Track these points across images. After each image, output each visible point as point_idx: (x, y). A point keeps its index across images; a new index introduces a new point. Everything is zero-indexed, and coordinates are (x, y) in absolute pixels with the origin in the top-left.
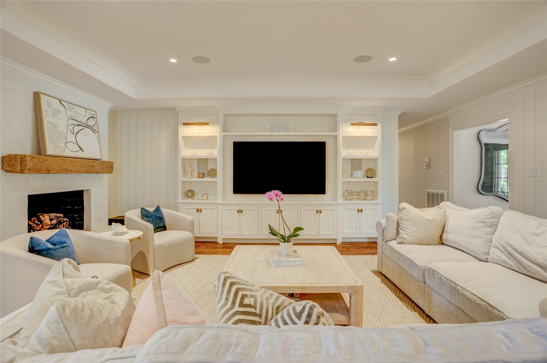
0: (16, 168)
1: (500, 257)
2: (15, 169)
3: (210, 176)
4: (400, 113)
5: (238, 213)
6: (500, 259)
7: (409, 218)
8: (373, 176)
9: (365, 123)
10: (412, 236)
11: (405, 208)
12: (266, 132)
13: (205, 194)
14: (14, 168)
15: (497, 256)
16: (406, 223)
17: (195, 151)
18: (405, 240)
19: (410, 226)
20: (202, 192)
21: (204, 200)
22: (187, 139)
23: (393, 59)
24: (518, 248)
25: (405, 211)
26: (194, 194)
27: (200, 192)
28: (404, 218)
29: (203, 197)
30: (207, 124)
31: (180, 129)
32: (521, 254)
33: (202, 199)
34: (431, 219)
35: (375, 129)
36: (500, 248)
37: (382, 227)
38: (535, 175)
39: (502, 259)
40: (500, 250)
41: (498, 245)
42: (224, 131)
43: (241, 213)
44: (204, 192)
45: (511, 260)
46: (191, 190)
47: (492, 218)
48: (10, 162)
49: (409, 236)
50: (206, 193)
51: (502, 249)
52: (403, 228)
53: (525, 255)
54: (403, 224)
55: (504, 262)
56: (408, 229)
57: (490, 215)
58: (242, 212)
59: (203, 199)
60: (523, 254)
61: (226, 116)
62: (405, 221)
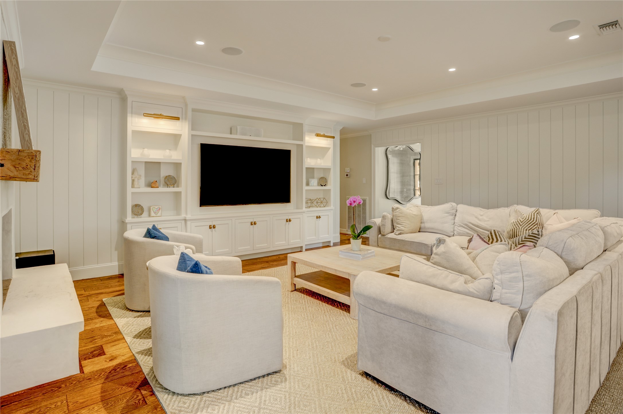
0: (31, 172)
1: (464, 231)
2: (29, 174)
3: (169, 185)
4: (341, 128)
5: (210, 229)
6: (464, 232)
7: (403, 215)
8: (326, 185)
9: (326, 135)
10: (407, 228)
11: (399, 208)
12: (237, 135)
13: (160, 209)
14: (28, 172)
15: (463, 231)
16: (401, 219)
17: (146, 151)
18: (403, 231)
19: (405, 221)
20: (155, 207)
21: (159, 216)
22: (140, 134)
23: (375, 90)
24: (476, 223)
25: (399, 210)
26: (143, 210)
27: (153, 206)
28: (399, 216)
29: (157, 213)
30: (178, 119)
31: (129, 119)
32: (478, 226)
33: (154, 215)
34: (417, 214)
35: (329, 141)
36: (464, 226)
37: (377, 225)
38: (439, 183)
39: (466, 232)
40: (464, 227)
41: (462, 225)
42: (193, 129)
43: (213, 229)
44: (158, 207)
45: (472, 231)
46: (138, 204)
47: (453, 210)
48: (18, 162)
49: (405, 228)
50: (161, 207)
51: (465, 226)
52: (399, 223)
53: (480, 227)
54: (398, 220)
55: (468, 233)
56: (404, 223)
57: (451, 208)
58: (214, 227)
59: (157, 216)
60: (479, 226)
61: (194, 110)
62: (401, 218)
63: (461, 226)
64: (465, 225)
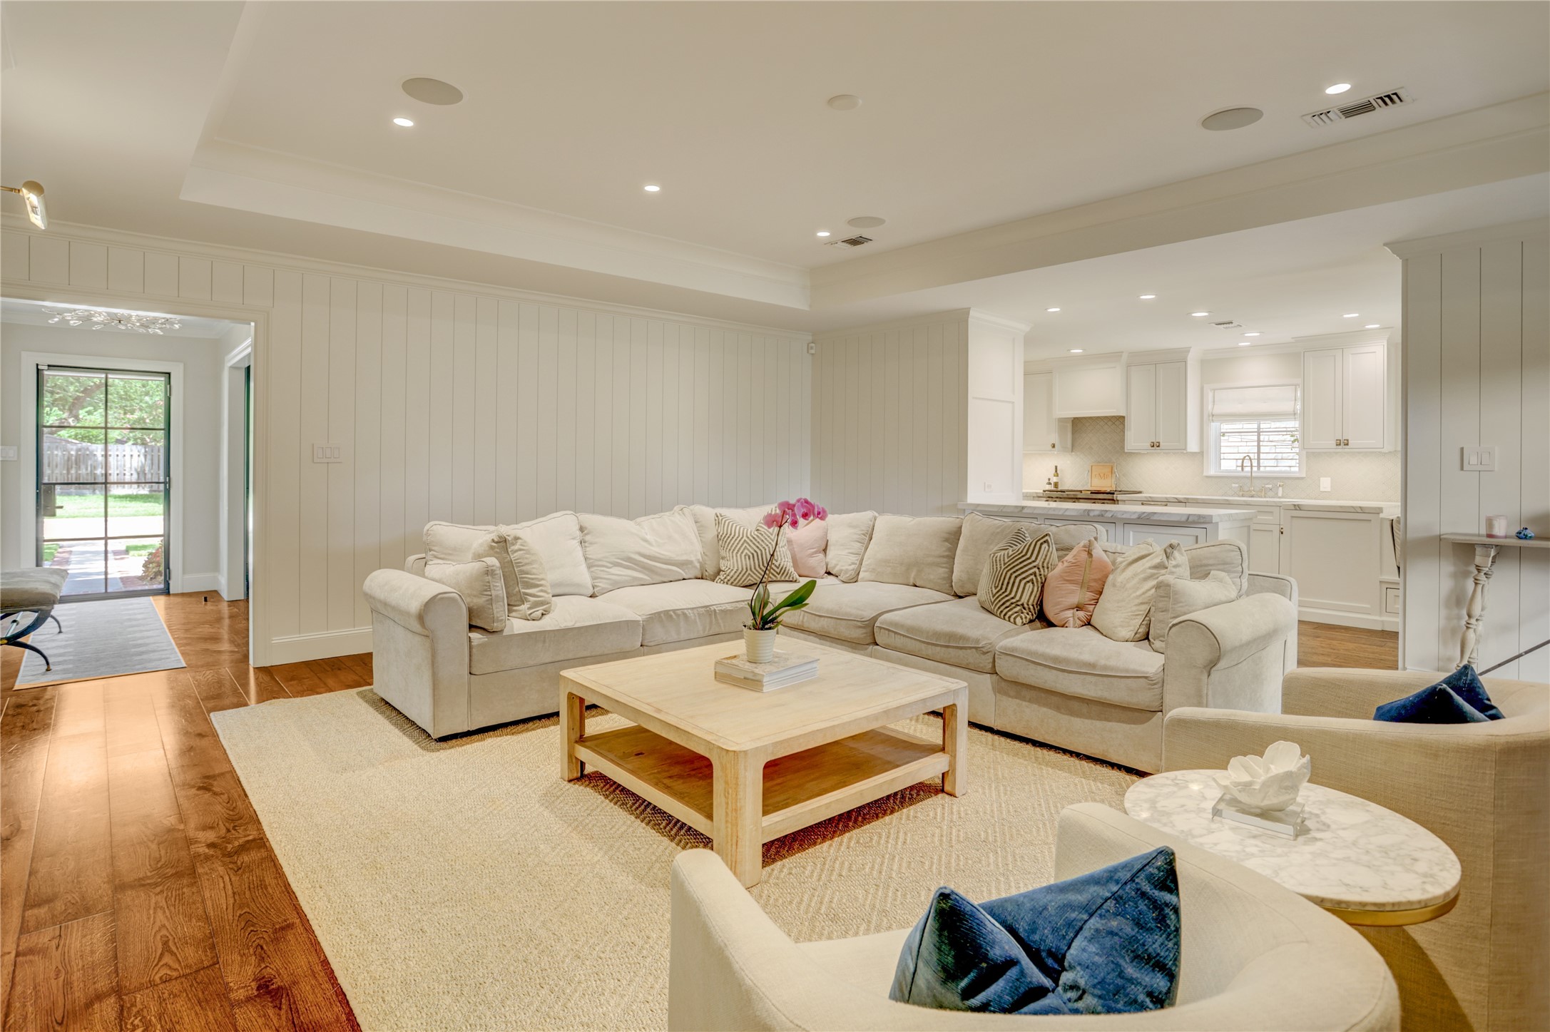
38: (328, 460)
63: (616, 565)
64: (626, 561)
